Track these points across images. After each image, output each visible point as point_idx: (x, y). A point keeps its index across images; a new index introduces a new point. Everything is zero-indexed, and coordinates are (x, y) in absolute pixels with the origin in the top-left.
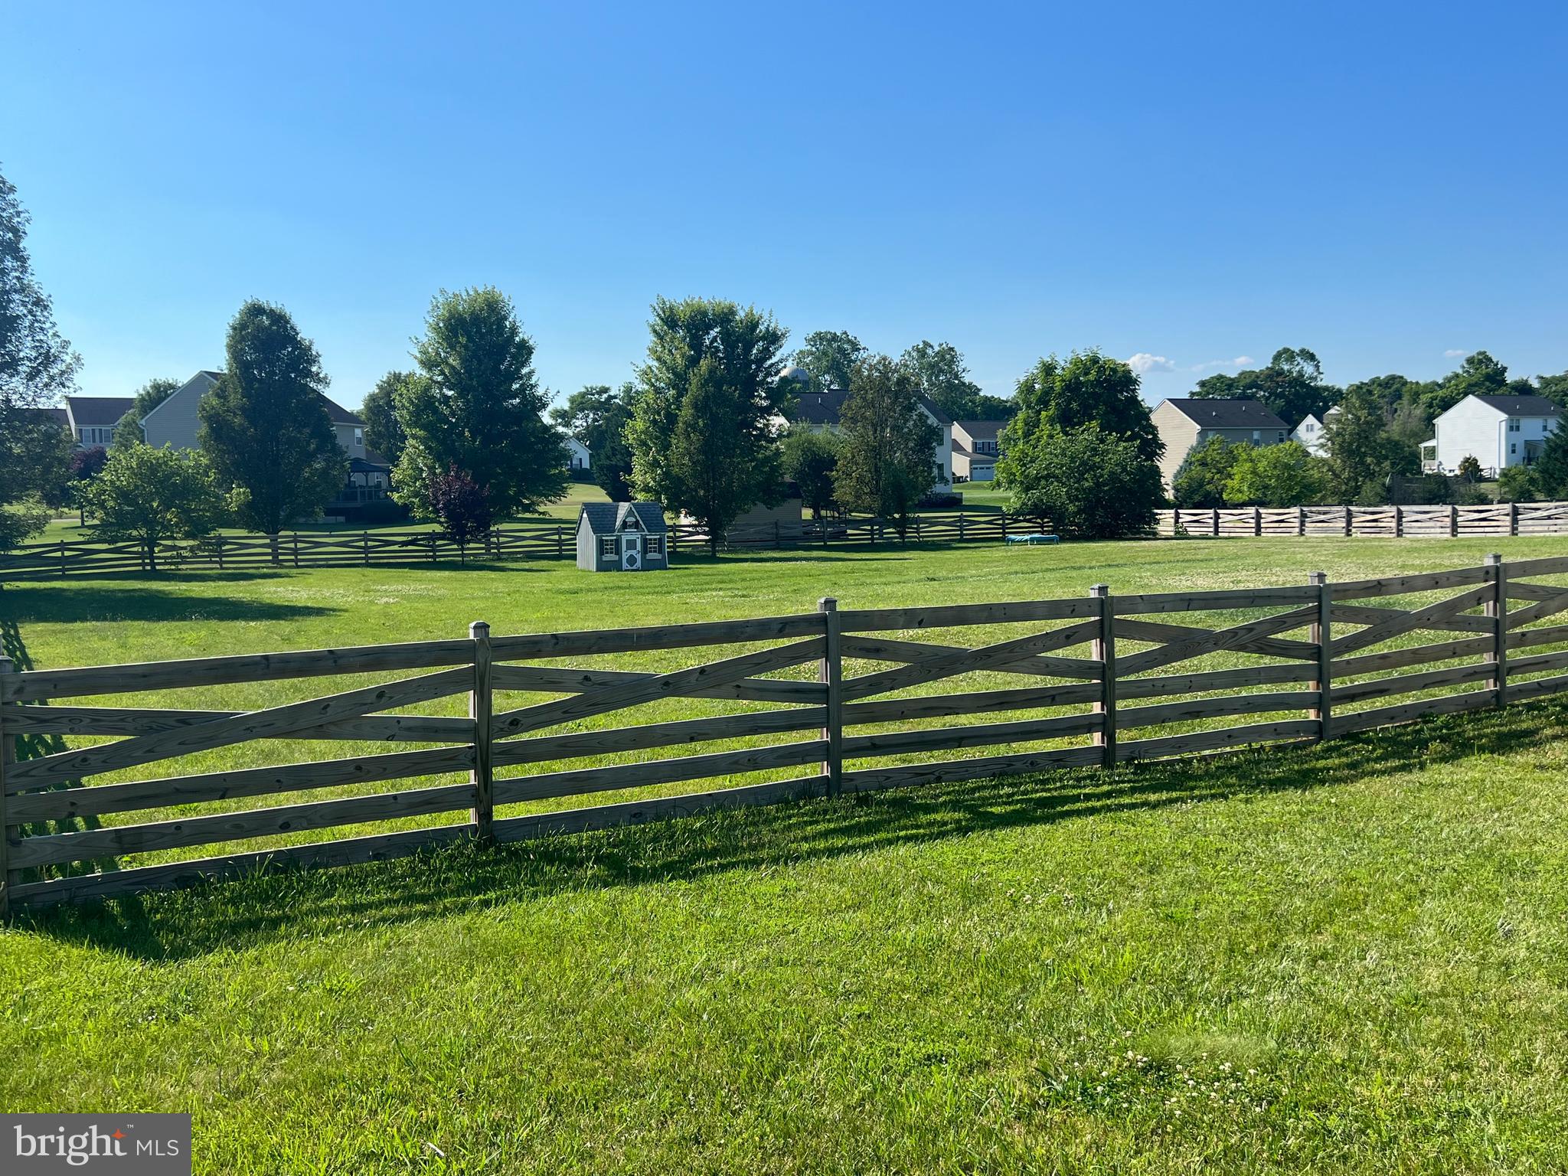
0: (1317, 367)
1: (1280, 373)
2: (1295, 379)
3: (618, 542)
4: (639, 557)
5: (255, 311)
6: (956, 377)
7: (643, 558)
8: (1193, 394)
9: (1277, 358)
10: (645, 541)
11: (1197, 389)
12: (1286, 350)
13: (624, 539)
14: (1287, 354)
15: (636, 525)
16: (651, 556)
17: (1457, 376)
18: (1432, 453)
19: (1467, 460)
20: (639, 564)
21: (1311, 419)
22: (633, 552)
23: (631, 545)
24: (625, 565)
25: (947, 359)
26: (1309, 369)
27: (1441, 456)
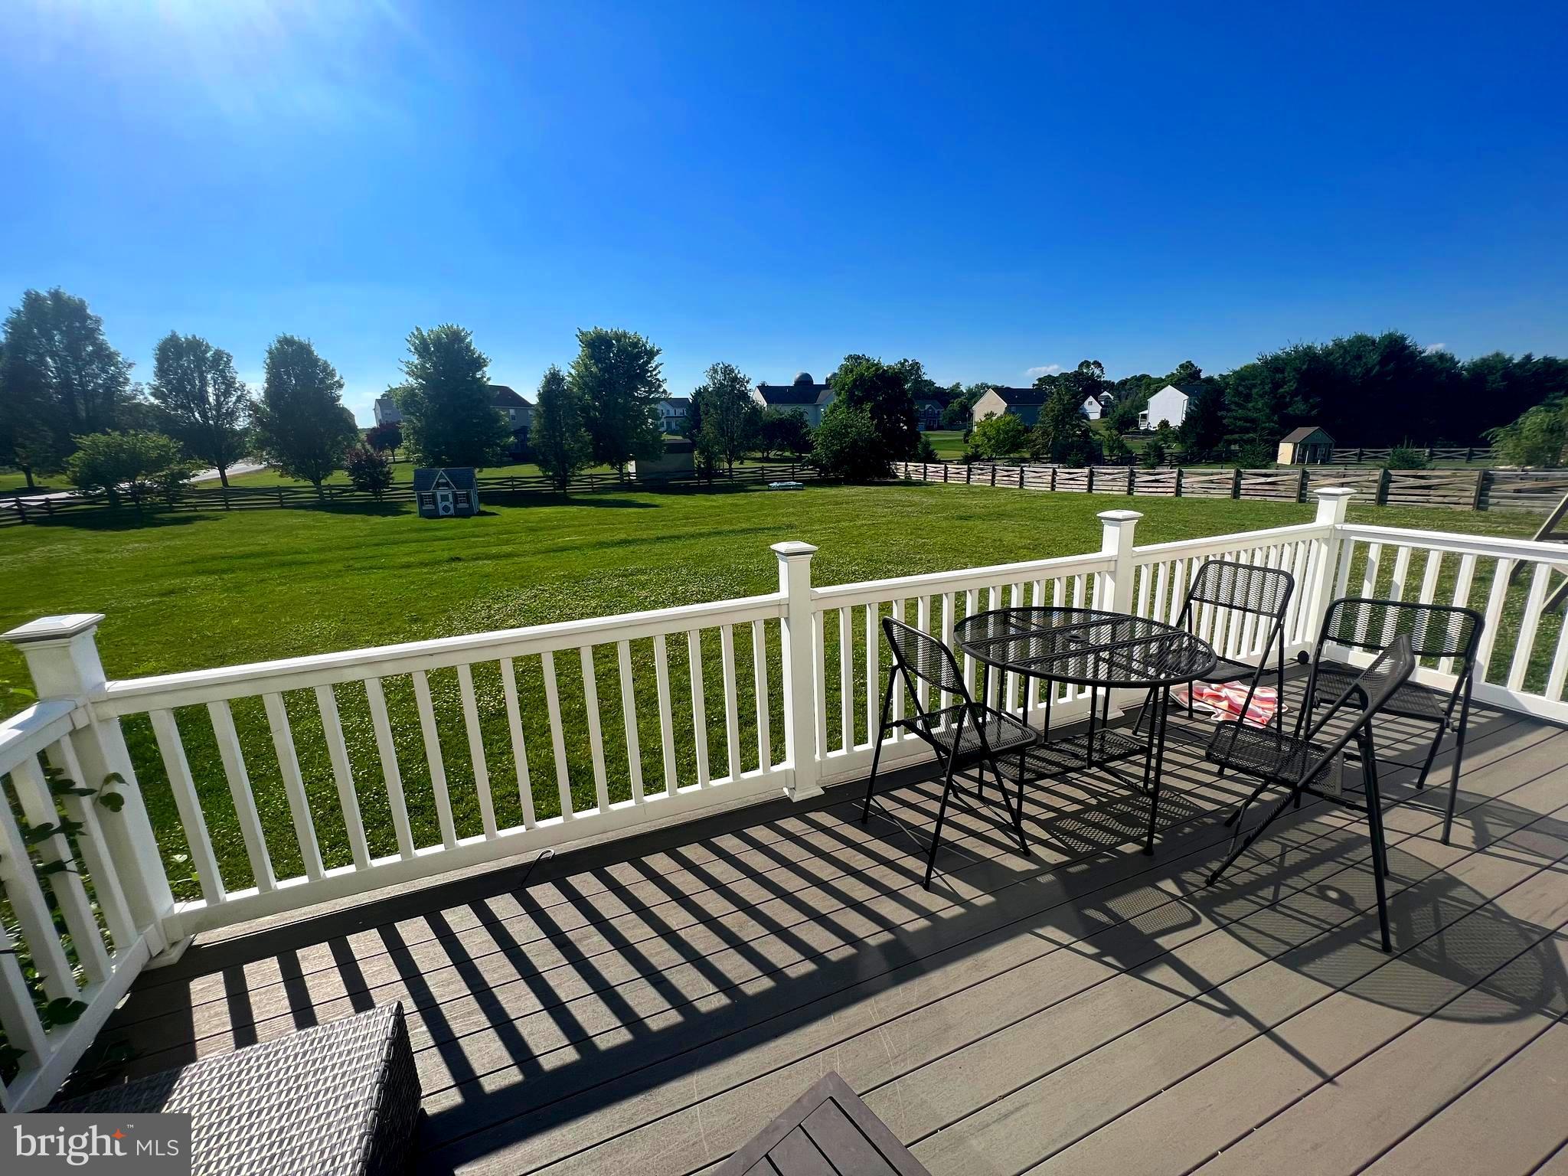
0: (1102, 370)
1: (1082, 374)
2: (1089, 377)
3: (434, 496)
4: (452, 506)
5: (287, 342)
6: (920, 376)
7: (455, 507)
8: (1034, 385)
9: (1081, 366)
10: (455, 496)
11: (1037, 382)
12: (1086, 361)
13: (439, 494)
14: (1086, 364)
15: (447, 484)
16: (461, 505)
17: (1173, 374)
18: (1145, 417)
19: (1162, 422)
20: (452, 511)
21: (1091, 399)
22: (447, 503)
23: (444, 498)
24: (442, 512)
25: (916, 367)
26: (1097, 372)
27: (1150, 419)
